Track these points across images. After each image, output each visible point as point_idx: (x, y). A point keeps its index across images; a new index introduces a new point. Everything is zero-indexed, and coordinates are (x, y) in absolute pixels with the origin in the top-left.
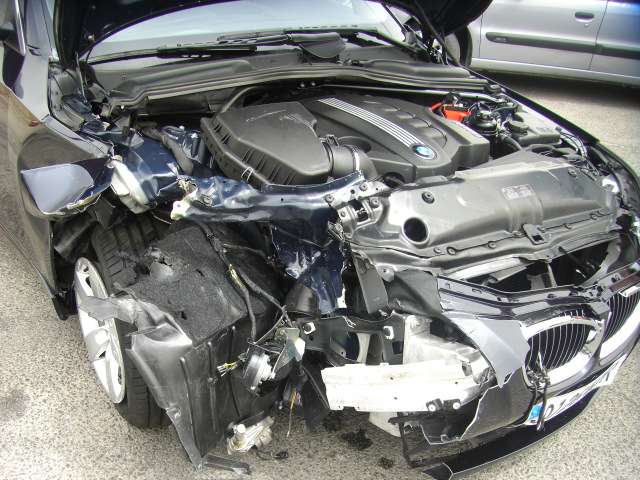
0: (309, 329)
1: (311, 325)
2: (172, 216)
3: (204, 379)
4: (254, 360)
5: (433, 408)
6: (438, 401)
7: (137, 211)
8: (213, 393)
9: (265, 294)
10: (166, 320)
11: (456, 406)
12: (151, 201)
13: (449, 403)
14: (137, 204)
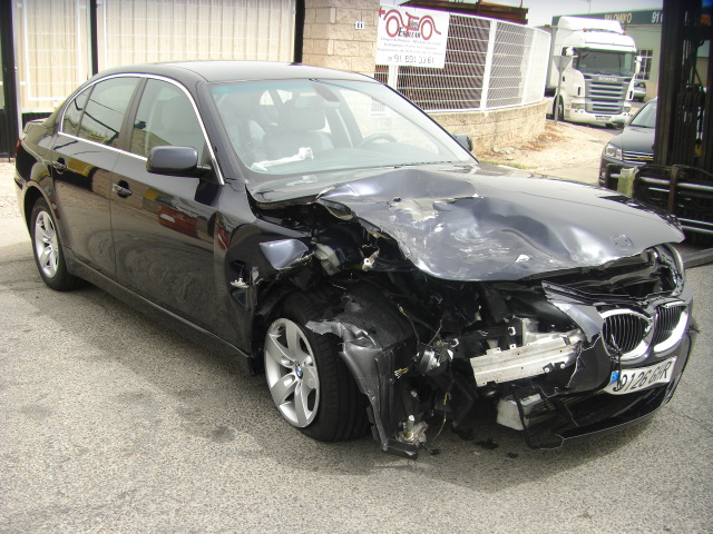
0: (454, 343)
1: (456, 340)
2: (363, 268)
3: (387, 378)
4: (426, 353)
5: (547, 370)
6: (551, 364)
7: (331, 273)
8: (392, 392)
9: (423, 323)
10: (363, 334)
11: (563, 366)
12: (341, 264)
13: (558, 365)
14: (332, 267)
